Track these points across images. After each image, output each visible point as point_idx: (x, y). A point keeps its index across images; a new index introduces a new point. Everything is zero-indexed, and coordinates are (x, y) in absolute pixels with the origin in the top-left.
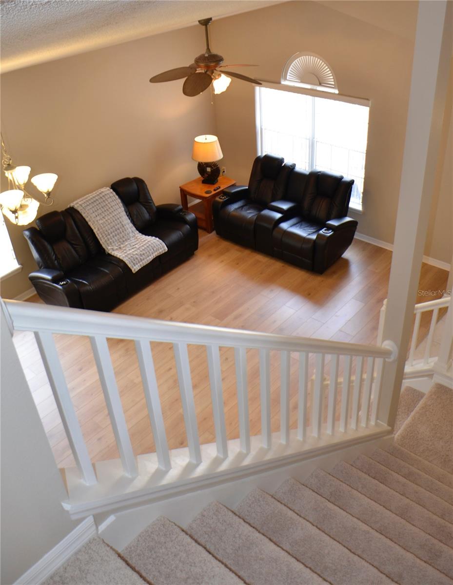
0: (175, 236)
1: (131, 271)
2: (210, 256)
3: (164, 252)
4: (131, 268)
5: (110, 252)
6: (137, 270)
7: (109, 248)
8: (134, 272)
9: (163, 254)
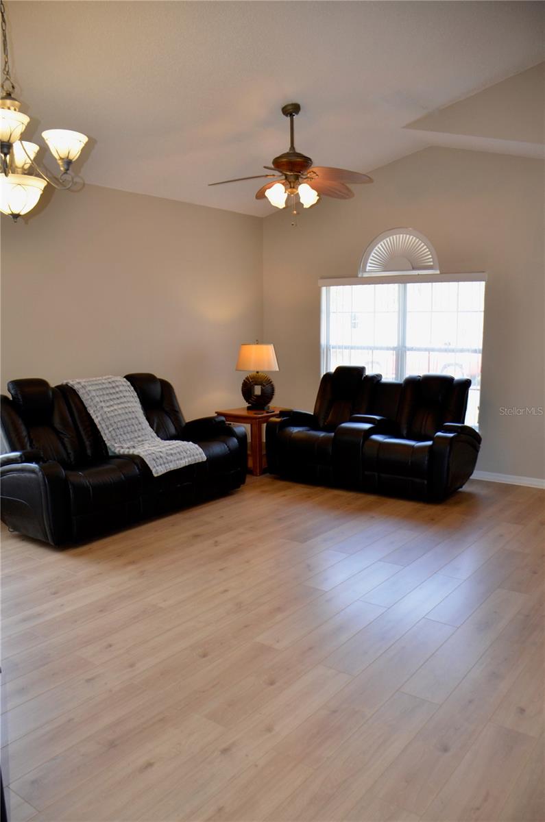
0: (219, 448)
1: (151, 472)
2: (264, 492)
3: (201, 461)
4: (151, 468)
5: (117, 451)
6: (160, 474)
7: (116, 445)
8: (155, 475)
9: (199, 463)
